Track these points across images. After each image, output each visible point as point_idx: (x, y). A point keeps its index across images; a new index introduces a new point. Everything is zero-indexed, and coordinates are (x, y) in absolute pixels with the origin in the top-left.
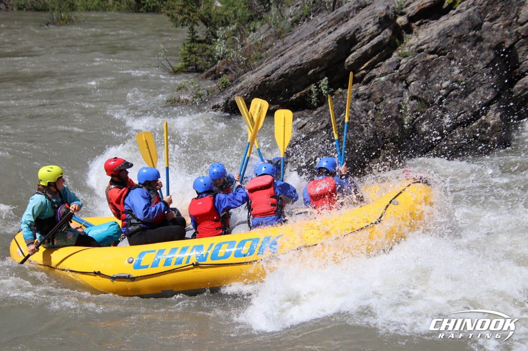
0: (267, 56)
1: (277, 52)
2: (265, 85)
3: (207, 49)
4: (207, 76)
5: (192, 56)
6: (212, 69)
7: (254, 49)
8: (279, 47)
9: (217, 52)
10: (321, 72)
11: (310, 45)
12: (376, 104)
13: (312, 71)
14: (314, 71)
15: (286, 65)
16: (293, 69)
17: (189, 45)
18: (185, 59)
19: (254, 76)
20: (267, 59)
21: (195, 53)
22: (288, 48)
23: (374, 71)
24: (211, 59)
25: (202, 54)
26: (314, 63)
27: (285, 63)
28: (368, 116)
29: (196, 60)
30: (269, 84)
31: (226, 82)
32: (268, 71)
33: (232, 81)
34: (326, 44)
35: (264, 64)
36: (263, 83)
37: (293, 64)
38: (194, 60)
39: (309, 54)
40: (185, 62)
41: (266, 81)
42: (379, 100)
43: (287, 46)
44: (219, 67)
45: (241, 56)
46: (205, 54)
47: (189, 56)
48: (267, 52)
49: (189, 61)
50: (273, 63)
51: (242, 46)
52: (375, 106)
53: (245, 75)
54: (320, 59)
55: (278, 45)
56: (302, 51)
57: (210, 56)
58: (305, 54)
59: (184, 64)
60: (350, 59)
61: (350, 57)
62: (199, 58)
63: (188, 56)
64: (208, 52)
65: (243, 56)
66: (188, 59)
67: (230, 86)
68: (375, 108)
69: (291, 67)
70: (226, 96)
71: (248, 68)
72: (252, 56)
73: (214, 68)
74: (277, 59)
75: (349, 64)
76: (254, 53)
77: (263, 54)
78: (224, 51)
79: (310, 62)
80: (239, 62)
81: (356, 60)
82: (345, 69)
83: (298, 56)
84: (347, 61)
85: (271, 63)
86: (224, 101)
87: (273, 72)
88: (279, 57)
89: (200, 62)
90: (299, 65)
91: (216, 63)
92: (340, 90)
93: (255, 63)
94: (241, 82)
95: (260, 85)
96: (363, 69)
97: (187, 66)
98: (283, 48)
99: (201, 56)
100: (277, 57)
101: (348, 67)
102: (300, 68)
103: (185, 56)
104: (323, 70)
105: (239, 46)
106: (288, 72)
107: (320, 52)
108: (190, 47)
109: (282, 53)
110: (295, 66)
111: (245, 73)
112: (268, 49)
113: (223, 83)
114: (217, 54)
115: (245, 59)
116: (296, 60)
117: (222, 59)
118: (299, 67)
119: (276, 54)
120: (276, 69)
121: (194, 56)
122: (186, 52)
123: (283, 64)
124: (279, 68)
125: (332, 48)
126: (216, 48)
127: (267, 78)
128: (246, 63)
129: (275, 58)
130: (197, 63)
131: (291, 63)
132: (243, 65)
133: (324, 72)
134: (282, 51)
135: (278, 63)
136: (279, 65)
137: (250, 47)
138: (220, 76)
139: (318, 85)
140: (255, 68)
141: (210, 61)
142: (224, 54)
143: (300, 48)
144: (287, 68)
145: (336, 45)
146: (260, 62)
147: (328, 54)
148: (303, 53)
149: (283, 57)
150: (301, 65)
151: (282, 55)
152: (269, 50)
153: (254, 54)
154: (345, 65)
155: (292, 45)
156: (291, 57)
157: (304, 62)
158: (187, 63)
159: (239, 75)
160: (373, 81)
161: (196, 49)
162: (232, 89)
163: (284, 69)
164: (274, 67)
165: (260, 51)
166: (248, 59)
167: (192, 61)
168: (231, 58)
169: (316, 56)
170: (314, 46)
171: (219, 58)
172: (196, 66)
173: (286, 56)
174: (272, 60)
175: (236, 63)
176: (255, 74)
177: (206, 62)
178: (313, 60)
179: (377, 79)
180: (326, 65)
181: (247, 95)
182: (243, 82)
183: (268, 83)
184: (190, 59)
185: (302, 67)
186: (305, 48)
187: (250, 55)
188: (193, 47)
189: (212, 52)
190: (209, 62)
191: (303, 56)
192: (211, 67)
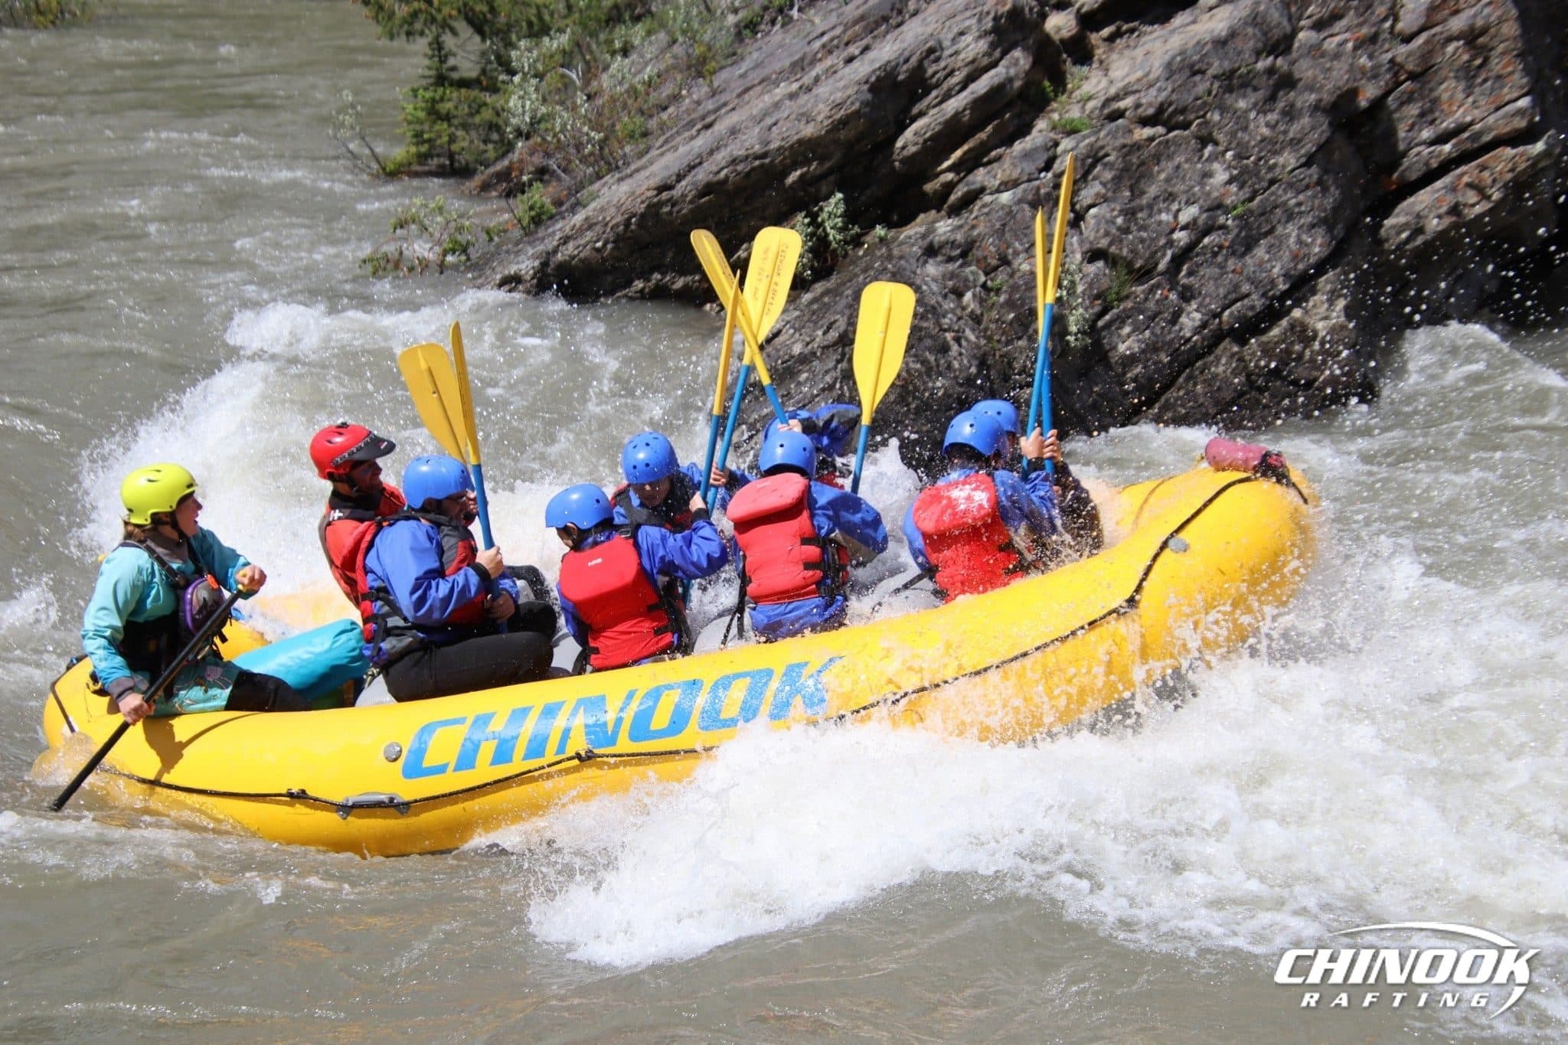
0: (663, 127)
1: (693, 116)
2: (657, 214)
3: (485, 104)
4: (485, 187)
5: (437, 127)
6: (500, 166)
7: (625, 106)
8: (698, 103)
9: (514, 116)
10: (823, 177)
11: (792, 96)
12: (986, 274)
13: (798, 173)
14: (802, 176)
15: (721, 157)
16: (739, 168)
17: (428, 95)
18: (418, 135)
19: (625, 187)
20: (662, 139)
21: (447, 118)
22: (725, 104)
23: (980, 176)
24: (495, 136)
25: (470, 120)
26: (802, 151)
27: (718, 148)
28: (964, 309)
29: (452, 139)
30: (670, 213)
31: (542, 206)
32: (666, 174)
33: (558, 203)
34: (839, 94)
35: (654, 153)
36: (653, 209)
37: (742, 152)
38: (445, 139)
39: (788, 125)
40: (417, 144)
41: (661, 204)
42: (994, 262)
43: (723, 98)
44: (521, 161)
45: (586, 129)
46: (477, 119)
47: (431, 127)
48: (664, 116)
49: (429, 141)
50: (682, 150)
51: (589, 97)
52: (983, 278)
53: (597, 185)
54: (820, 137)
55: (695, 97)
56: (766, 114)
57: (492, 127)
58: (775, 124)
59: (413, 149)
60: (909, 139)
61: (909, 134)
62: (460, 133)
63: (426, 127)
64: (487, 114)
65: (592, 129)
66: (426, 136)
67: (551, 217)
68: (984, 286)
69: (734, 161)
70: (541, 248)
71: (606, 163)
72: (618, 127)
73: (506, 162)
74: (692, 138)
75: (905, 153)
76: (626, 119)
77: (652, 124)
78: (534, 111)
79: (792, 146)
80: (579, 147)
81: (925, 141)
82: (894, 168)
83: (757, 130)
84: (899, 144)
85: (676, 148)
86: (537, 263)
87: (680, 177)
88: (699, 131)
89: (465, 144)
90: (757, 157)
91: (510, 147)
92: (879, 231)
93: (628, 149)
94: (585, 207)
95: (643, 216)
96: (949, 169)
97: (423, 158)
98: (710, 105)
99: (465, 126)
100: (694, 132)
101: (903, 161)
102: (762, 166)
103: (418, 127)
104: (830, 172)
105: (580, 98)
106: (727, 177)
107: (820, 118)
108: (433, 101)
109: (709, 120)
110: (747, 157)
111: (599, 177)
112: (665, 108)
113: (531, 208)
114: (514, 121)
115: (597, 136)
116: (750, 142)
117: (528, 137)
118: (757, 163)
119: (691, 124)
120: (691, 168)
121: (445, 125)
122: (422, 114)
123: (711, 153)
124: (700, 163)
125: (857, 105)
126: (511, 104)
127: (665, 195)
128: (601, 148)
129: (687, 134)
130: (455, 147)
131: (736, 149)
132: (591, 154)
133: (831, 178)
134: (709, 113)
135: (696, 151)
136: (700, 155)
137: (613, 100)
138: (522, 189)
139: (814, 217)
140: (627, 164)
141: (491, 141)
142: (535, 122)
143: (761, 105)
144: (723, 163)
145: (869, 96)
146: (642, 147)
147: (844, 122)
148: (769, 121)
149: (710, 131)
150: (764, 155)
151: (708, 127)
152: (671, 110)
153: (626, 122)
154: (895, 156)
155: (739, 96)
156: (734, 132)
157: (773, 146)
158: (424, 148)
159: (580, 187)
160: (979, 203)
161: (449, 105)
162: (559, 225)
163: (715, 169)
164: (685, 162)
165: (642, 112)
166: (606, 139)
167: (439, 142)
168: (555, 135)
169: (808, 131)
170: (803, 98)
171: (519, 133)
172: (451, 156)
173: (721, 127)
174: (678, 139)
175: (572, 150)
176: (629, 181)
177: (482, 147)
178: (800, 142)
179: (987, 199)
180: (837, 157)
181: (605, 245)
182: (593, 205)
183: (666, 209)
184: (432, 135)
185: (767, 161)
186: (777, 105)
187: (613, 125)
188: (442, 99)
189: (498, 114)
190: (490, 146)
191: (770, 129)
192: (497, 159)
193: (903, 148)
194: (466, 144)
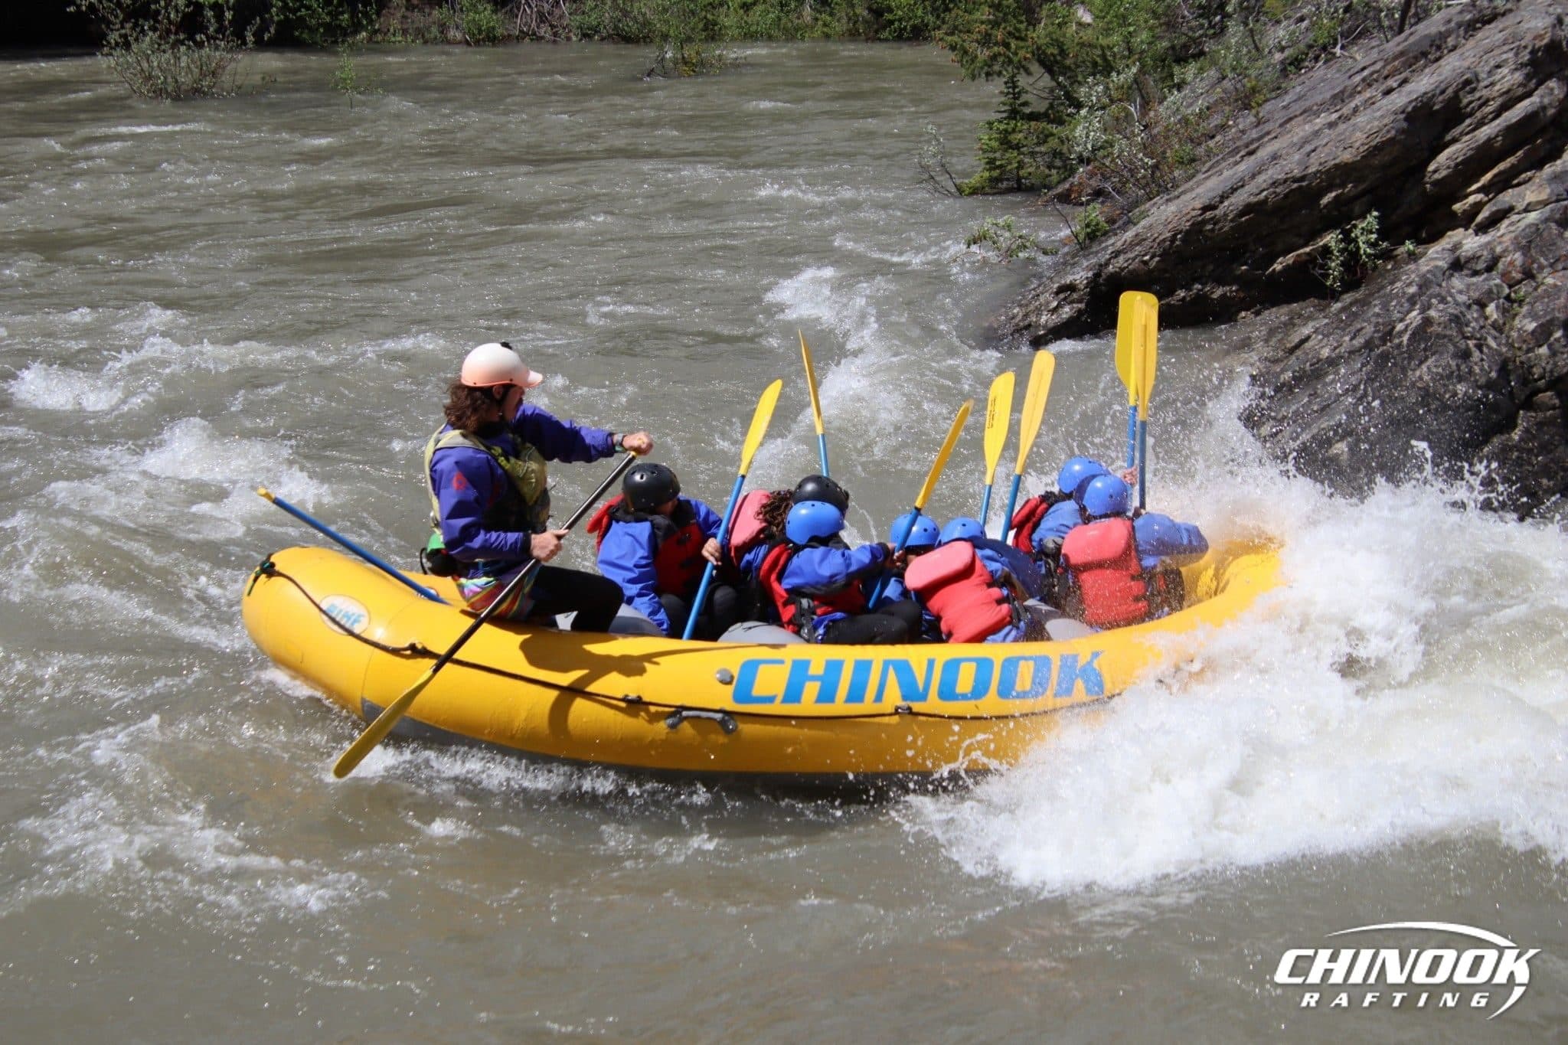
0: (1210, 154)
1: (1239, 143)
2: (1200, 231)
3: (1052, 134)
5: (1008, 155)
6: (1060, 189)
7: (1177, 135)
8: (1244, 131)
9: (1078, 144)
10: (1358, 197)
11: (1332, 125)
12: (1510, 287)
13: (1333, 194)
14: (1336, 197)
15: (1262, 180)
16: (1279, 190)
17: (1002, 127)
18: (991, 162)
19: (1172, 208)
20: (1209, 164)
21: (1017, 147)
22: (1268, 133)
23: (1508, 197)
24: (1059, 163)
25: (1037, 149)
26: (1340, 173)
27: (1259, 173)
28: (1487, 318)
29: (1021, 165)
30: (1213, 230)
31: (1097, 224)
32: (1211, 195)
33: (1111, 221)
34: (1376, 123)
35: (1201, 176)
36: (1198, 226)
37: (1282, 176)
38: (1016, 165)
39: (1327, 151)
40: (990, 170)
41: (1204, 222)
42: (1518, 276)
43: (1267, 127)
44: (1081, 184)
45: (1140, 155)
46: (1044, 148)
47: (1003, 155)
48: (1212, 143)
49: (1001, 166)
50: (1226, 174)
51: (1146, 127)
52: (1506, 291)
53: (1147, 206)
54: (1354, 163)
55: (1241, 127)
56: (1306, 141)
57: (1056, 154)
58: (1314, 150)
59: (987, 174)
60: (1441, 164)
61: (1440, 159)
62: (1028, 160)
63: (998, 155)
64: (1053, 143)
65: (1146, 155)
66: (998, 163)
67: (1105, 234)
68: (1507, 297)
69: (1274, 184)
70: (1094, 261)
71: (1156, 186)
72: (1169, 154)
73: (1067, 185)
74: (1236, 163)
75: (1437, 176)
76: (1177, 147)
77: (1201, 151)
78: (1095, 139)
79: (1329, 171)
80: (1133, 171)
81: (1457, 165)
82: (1424, 189)
83: (1297, 156)
84: (1431, 167)
85: (1221, 173)
86: (1090, 274)
87: (1223, 198)
88: (1243, 157)
90: (1295, 180)
91: (1072, 171)
92: (1408, 246)
93: (1177, 173)
94: (1135, 225)
95: (1188, 233)
96: (1478, 191)
97: (994, 181)
98: (1254, 134)
99: (1033, 154)
100: (1238, 158)
101: (1433, 184)
102: (1300, 188)
103: (991, 155)
104: (1365, 193)
105: (1137, 128)
106: (1266, 198)
107: (1357, 145)
108: (1006, 131)
109: (1252, 147)
110: (1285, 181)
111: (1150, 198)
112: (1213, 137)
113: (1087, 225)
114: (1078, 149)
115: (1150, 162)
116: (1292, 165)
117: (1088, 163)
118: (1295, 185)
119: (1237, 150)
120: (1234, 190)
121: (1015, 153)
122: (995, 144)
123: (1253, 176)
124: (1242, 186)
125: (1393, 133)
126: (1077, 134)
127: (1208, 215)
128: (1153, 173)
129: (1232, 160)
130: (1022, 173)
131: (1274, 173)
132: (1144, 177)
133: (1367, 198)
134: (1252, 142)
135: (1239, 175)
136: (1242, 179)
137: (1167, 129)
139: (1348, 233)
140: (1175, 187)
141: (1055, 167)
142: (1097, 149)
143: (1302, 134)
144: (1264, 186)
145: (1405, 125)
146: (1190, 171)
147: (1378, 149)
148: (1308, 148)
149: (1253, 157)
150: (1302, 179)
151: (1251, 153)
152: (1218, 138)
153: (1176, 149)
154: (1427, 179)
155: (1282, 125)
156: (1275, 157)
157: (1311, 170)
158: (996, 173)
159: (1133, 206)
160: (1505, 222)
161: (1019, 136)
162: (1112, 241)
163: (1256, 191)
164: (1229, 185)
165: (1191, 140)
166: (1158, 164)
167: (1009, 168)
168: (1113, 160)
169: (1347, 157)
170: (1342, 127)
171: (1081, 159)
172: (1019, 178)
173: (1263, 153)
174: (1224, 164)
175: (1126, 175)
176: (1176, 202)
177: (1047, 171)
178: (1337, 166)
179: (1515, 218)
180: (1372, 178)
181: (1151, 259)
182: (1142, 223)
183: (1209, 227)
184: (1003, 162)
185: (1304, 184)
186: (1317, 133)
187: (1165, 152)
188: (1014, 131)
189: (1063, 143)
190: (1054, 171)
191: (1308, 155)
192: (1059, 183)
193: (1435, 171)
194: (1033, 168)
